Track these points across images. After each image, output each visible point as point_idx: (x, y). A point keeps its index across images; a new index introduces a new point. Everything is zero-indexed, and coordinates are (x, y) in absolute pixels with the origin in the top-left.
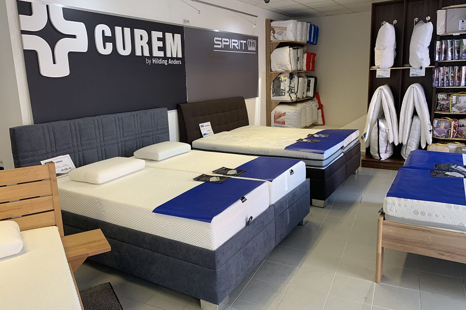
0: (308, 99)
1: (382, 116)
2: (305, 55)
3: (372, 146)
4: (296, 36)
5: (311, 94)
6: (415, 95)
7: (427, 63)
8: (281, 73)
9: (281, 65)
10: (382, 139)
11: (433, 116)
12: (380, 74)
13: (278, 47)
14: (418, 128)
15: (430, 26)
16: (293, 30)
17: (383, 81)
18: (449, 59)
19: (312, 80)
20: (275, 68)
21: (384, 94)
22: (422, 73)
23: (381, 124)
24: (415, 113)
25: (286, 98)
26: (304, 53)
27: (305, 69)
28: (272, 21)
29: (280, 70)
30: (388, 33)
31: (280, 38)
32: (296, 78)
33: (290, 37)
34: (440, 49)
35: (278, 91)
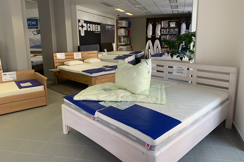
0: (128, 45)
1: (149, 48)
2: (127, 31)
3: (147, 56)
4: (125, 25)
5: (129, 43)
6: (157, 42)
7: (160, 34)
8: (121, 36)
9: (121, 34)
10: (149, 54)
11: (162, 48)
12: (149, 37)
13: (120, 28)
14: (158, 51)
15: (160, 25)
16: (124, 24)
17: (149, 39)
18: (165, 34)
19: (129, 39)
20: (119, 34)
21: (150, 42)
22: (159, 37)
23: (149, 50)
24: (157, 47)
25: (123, 44)
26: (127, 30)
27: (127, 35)
28: (118, 20)
29: (121, 35)
30: (150, 26)
31: (121, 26)
32: (125, 38)
33: (124, 25)
34: (163, 31)
35: (120, 42)
